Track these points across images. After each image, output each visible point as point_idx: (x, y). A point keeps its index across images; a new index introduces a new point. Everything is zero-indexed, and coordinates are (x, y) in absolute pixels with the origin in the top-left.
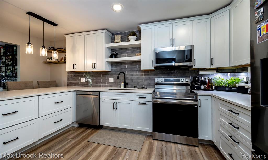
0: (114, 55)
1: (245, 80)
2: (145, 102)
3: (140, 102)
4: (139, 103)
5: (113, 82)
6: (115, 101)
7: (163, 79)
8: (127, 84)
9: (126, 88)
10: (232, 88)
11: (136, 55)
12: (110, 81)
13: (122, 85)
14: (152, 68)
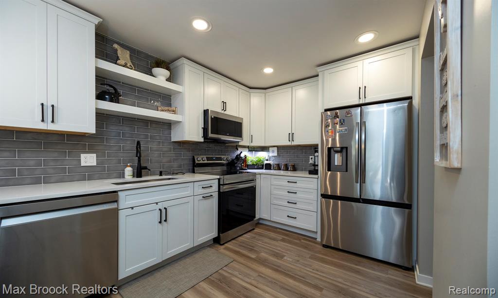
0: (109, 94)
1: (267, 158)
2: (209, 195)
3: (205, 195)
4: (203, 197)
5: (95, 165)
6: (160, 206)
7: (205, 156)
8: (145, 168)
9: (141, 177)
10: (259, 165)
11: (159, 109)
12: (82, 165)
13: (128, 171)
14: (202, 140)
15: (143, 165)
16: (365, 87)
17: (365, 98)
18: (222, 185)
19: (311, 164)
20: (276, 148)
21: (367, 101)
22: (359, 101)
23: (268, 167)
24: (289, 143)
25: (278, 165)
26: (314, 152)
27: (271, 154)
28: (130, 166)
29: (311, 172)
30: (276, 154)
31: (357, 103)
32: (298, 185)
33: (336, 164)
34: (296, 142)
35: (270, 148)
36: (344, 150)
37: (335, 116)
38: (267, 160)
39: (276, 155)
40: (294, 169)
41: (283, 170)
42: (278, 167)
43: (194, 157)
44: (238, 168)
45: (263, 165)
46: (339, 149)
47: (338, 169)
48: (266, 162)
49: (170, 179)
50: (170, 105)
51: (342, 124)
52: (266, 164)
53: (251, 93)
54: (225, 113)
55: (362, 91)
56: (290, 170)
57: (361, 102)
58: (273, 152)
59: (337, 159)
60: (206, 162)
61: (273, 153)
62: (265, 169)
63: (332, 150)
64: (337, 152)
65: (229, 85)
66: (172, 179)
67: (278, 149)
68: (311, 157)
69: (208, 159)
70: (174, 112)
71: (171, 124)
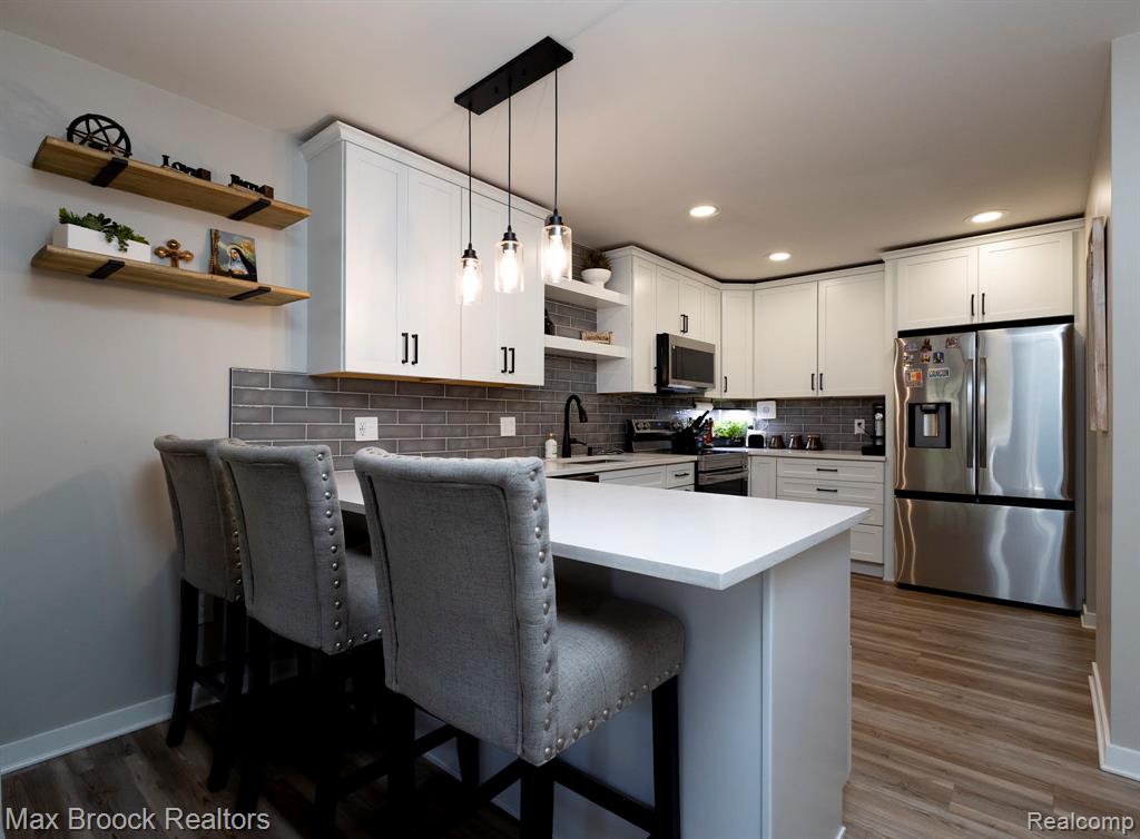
1: (750, 424)
5: (514, 434)
8: (575, 441)
10: (735, 439)
11: (584, 335)
12: (503, 434)
13: (552, 446)
14: (654, 390)
15: (572, 435)
16: (983, 295)
17: (983, 313)
18: (702, 472)
19: (858, 435)
20: (774, 402)
21: (987, 320)
22: (972, 319)
23: (756, 441)
24: (811, 394)
25: (780, 438)
26: (871, 411)
27: (760, 416)
28: (554, 438)
29: (867, 451)
30: (773, 415)
31: (966, 321)
32: (840, 475)
33: (926, 434)
34: (828, 392)
35: (759, 403)
36: (943, 409)
37: (923, 347)
38: (751, 428)
39: (774, 417)
40: (819, 446)
41: (793, 448)
42: (781, 443)
43: (630, 422)
44: (700, 445)
45: (743, 439)
46: (932, 407)
47: (931, 443)
48: (750, 432)
49: (603, 461)
50: (594, 327)
51: (938, 361)
52: (752, 437)
53: (724, 292)
54: (686, 335)
55: (977, 301)
56: (810, 449)
57: (976, 321)
58: (766, 410)
59: (928, 425)
60: (649, 431)
61: (767, 413)
62: (750, 447)
63: (917, 409)
64: (929, 412)
65: (691, 282)
66: (609, 461)
67: (777, 405)
68: (857, 421)
69: (654, 426)
70: (607, 340)
71: (595, 361)
